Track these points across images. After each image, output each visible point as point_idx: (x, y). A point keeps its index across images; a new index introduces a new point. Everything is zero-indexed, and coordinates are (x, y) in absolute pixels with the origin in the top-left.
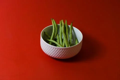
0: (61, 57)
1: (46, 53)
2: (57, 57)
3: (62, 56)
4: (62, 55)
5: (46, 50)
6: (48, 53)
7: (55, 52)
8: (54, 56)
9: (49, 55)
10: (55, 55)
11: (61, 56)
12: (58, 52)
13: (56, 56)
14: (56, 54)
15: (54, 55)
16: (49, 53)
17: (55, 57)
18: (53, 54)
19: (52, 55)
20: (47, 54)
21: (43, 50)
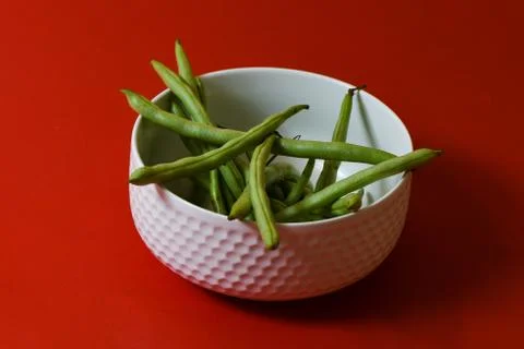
0: (265, 288)
1: (165, 260)
2: (243, 288)
3: (274, 279)
4: (274, 273)
5: (164, 242)
6: (181, 261)
7: (229, 254)
8: (221, 281)
9: (187, 273)
10: (229, 274)
11: (266, 282)
12: (244, 257)
13: (235, 284)
14: (236, 266)
15: (221, 275)
16: (188, 260)
17: (228, 286)
18: (214, 270)
19: (207, 277)
20: (175, 267)
21: (149, 242)
